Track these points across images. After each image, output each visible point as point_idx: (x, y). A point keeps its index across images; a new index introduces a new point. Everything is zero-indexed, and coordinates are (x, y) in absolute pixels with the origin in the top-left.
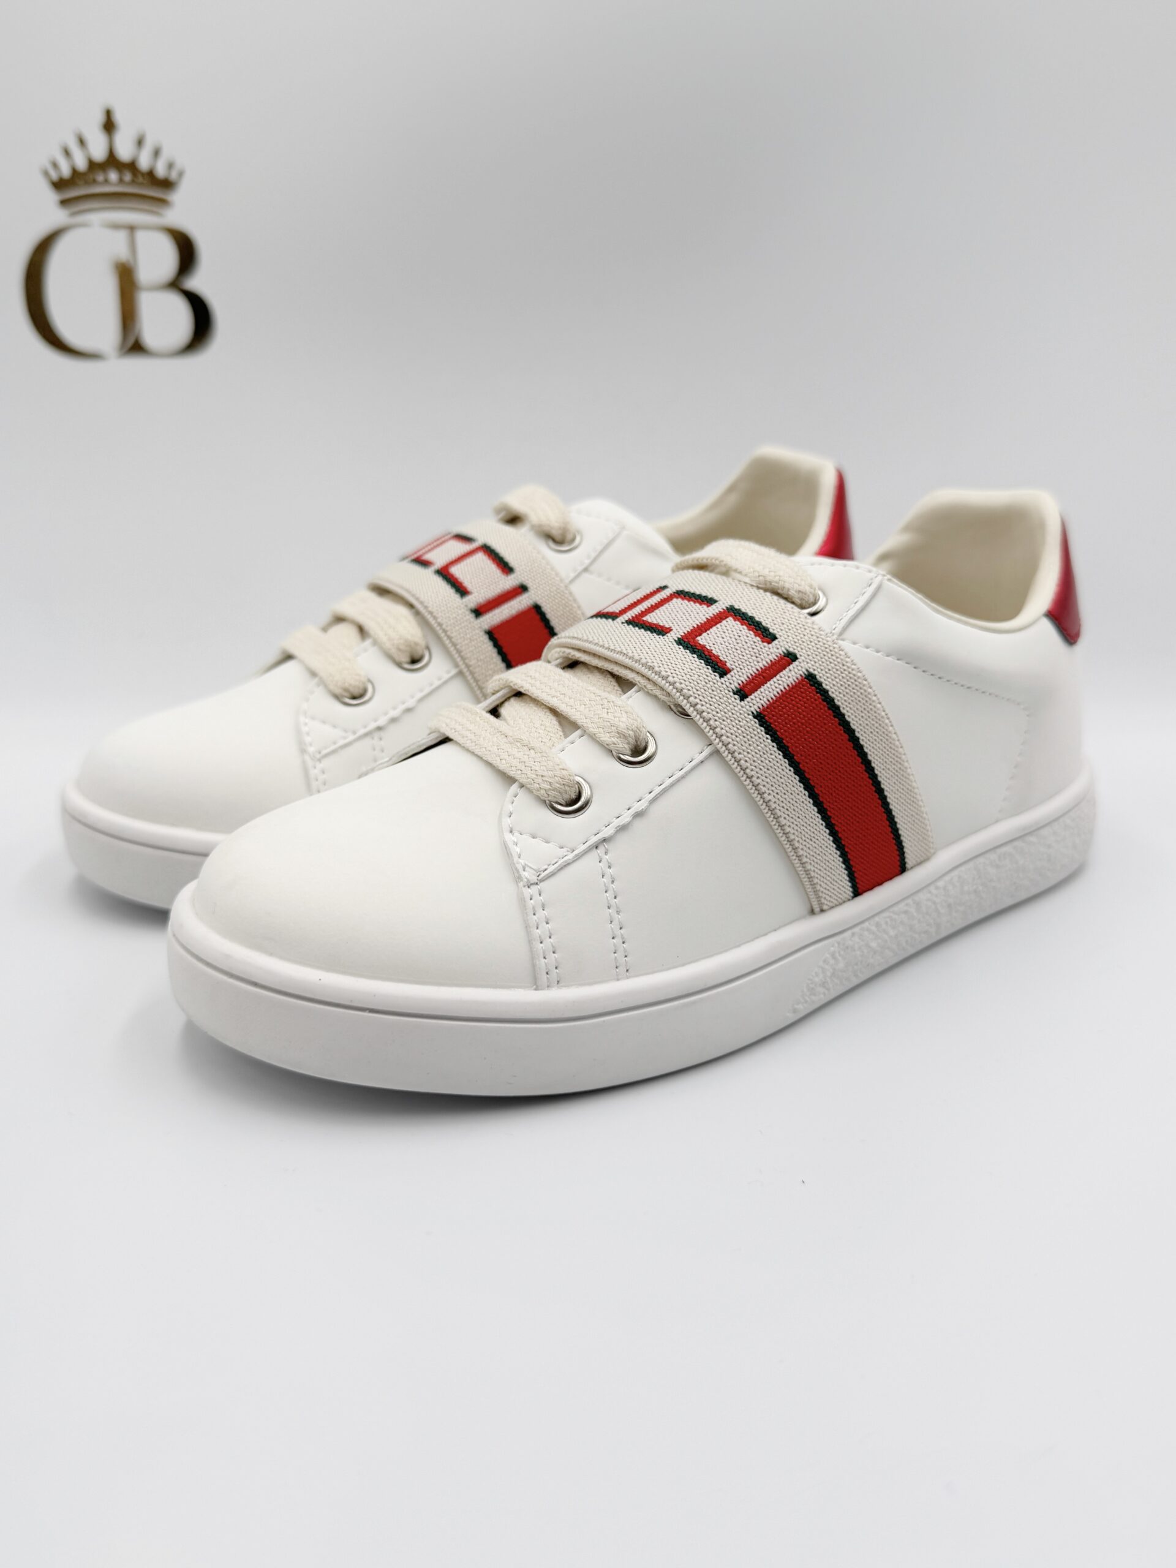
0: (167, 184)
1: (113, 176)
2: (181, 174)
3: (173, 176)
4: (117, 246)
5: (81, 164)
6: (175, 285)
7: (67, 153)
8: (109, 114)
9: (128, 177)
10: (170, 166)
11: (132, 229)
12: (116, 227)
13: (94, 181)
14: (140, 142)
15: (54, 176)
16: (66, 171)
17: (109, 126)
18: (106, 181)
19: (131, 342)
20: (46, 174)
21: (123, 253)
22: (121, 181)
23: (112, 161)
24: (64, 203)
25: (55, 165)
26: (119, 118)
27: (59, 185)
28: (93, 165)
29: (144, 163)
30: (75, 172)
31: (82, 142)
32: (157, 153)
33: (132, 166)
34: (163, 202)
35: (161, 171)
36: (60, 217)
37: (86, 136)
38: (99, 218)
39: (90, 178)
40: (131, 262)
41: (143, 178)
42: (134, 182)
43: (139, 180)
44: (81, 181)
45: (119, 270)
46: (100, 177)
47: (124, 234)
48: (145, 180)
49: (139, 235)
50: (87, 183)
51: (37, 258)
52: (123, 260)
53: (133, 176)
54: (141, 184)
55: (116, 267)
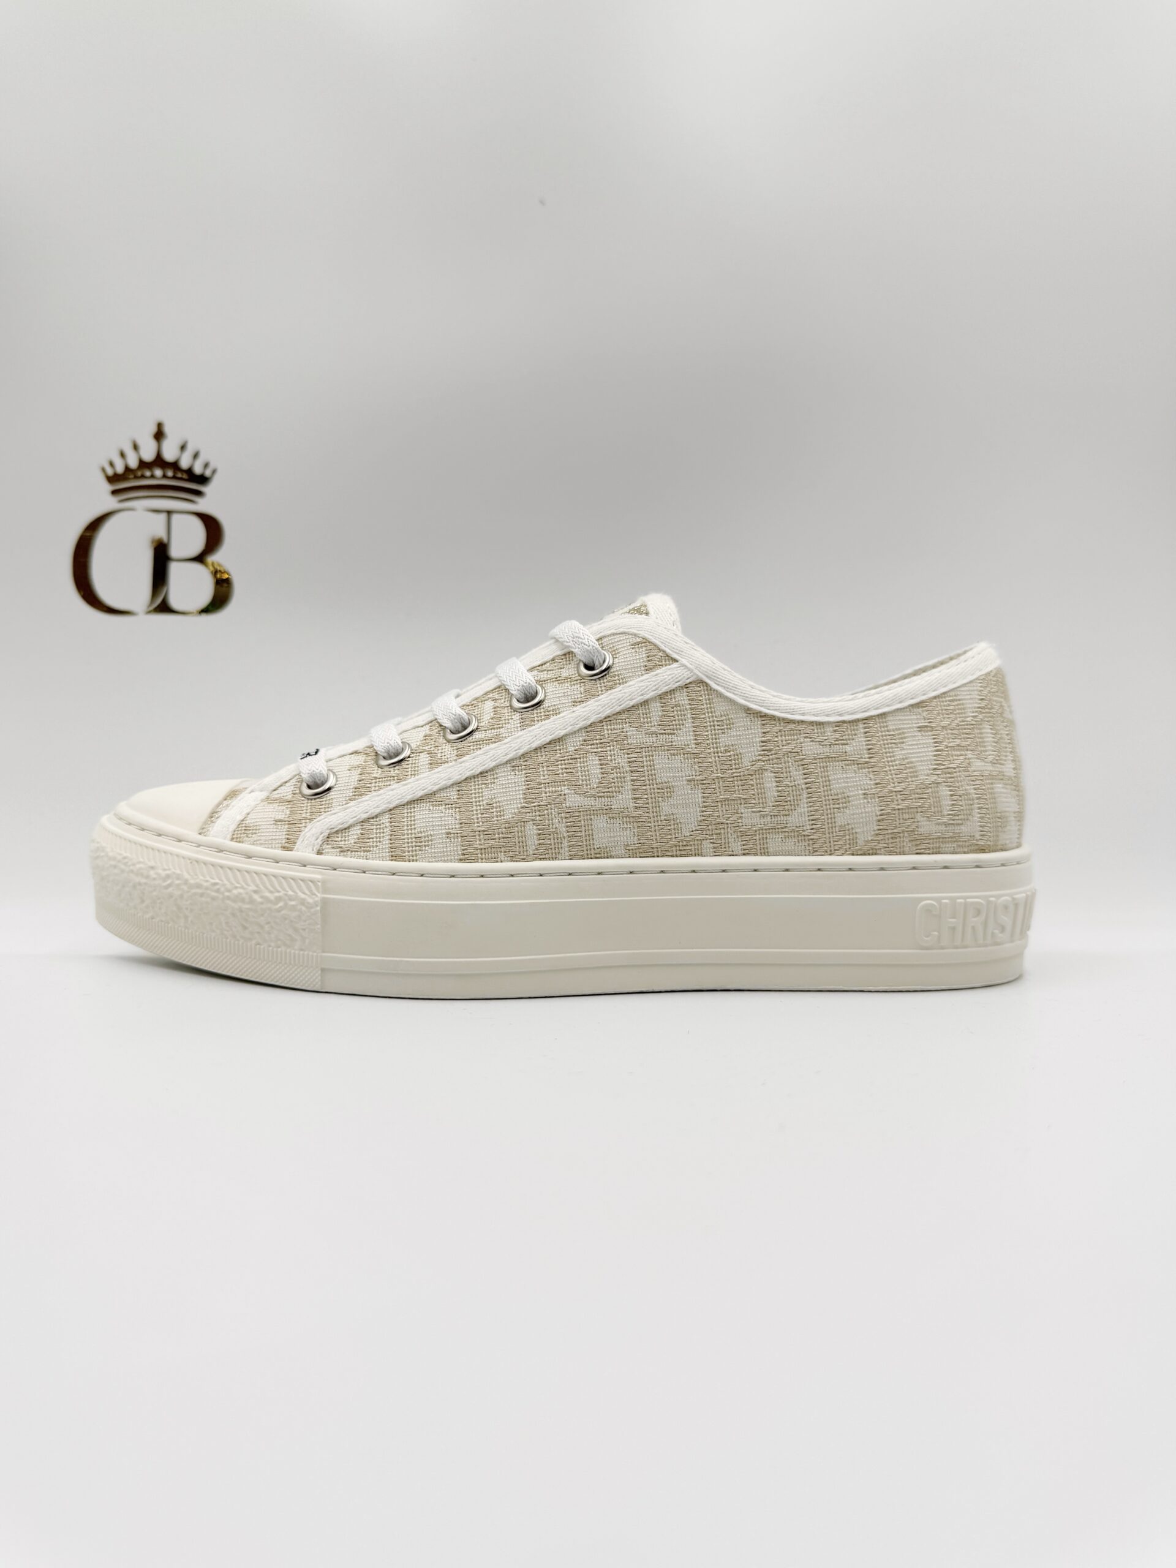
0: (203, 480)
1: (158, 472)
2: (214, 472)
3: (208, 473)
4: (156, 527)
5: (133, 463)
6: (200, 559)
7: (122, 455)
8: (160, 426)
9: (170, 473)
10: (206, 465)
11: (169, 513)
12: (157, 511)
13: (143, 477)
14: (183, 448)
15: (110, 472)
16: (120, 469)
17: (159, 435)
18: (152, 476)
19: (159, 601)
20: (103, 470)
21: (161, 534)
22: (165, 476)
23: (159, 461)
24: (114, 492)
25: (111, 464)
26: (167, 429)
27: (113, 479)
28: (143, 464)
29: (185, 464)
30: (127, 469)
31: (136, 447)
32: (196, 456)
33: (175, 466)
34: (198, 493)
35: (198, 470)
36: (111, 503)
37: (140, 443)
38: (142, 505)
39: (139, 474)
40: (165, 540)
41: (183, 475)
42: (174, 477)
43: (179, 475)
44: (131, 476)
45: (155, 544)
46: (148, 473)
47: (163, 517)
48: (185, 476)
49: (175, 518)
50: (136, 477)
51: (88, 534)
52: (160, 537)
53: (175, 472)
54: (181, 479)
55: (153, 542)
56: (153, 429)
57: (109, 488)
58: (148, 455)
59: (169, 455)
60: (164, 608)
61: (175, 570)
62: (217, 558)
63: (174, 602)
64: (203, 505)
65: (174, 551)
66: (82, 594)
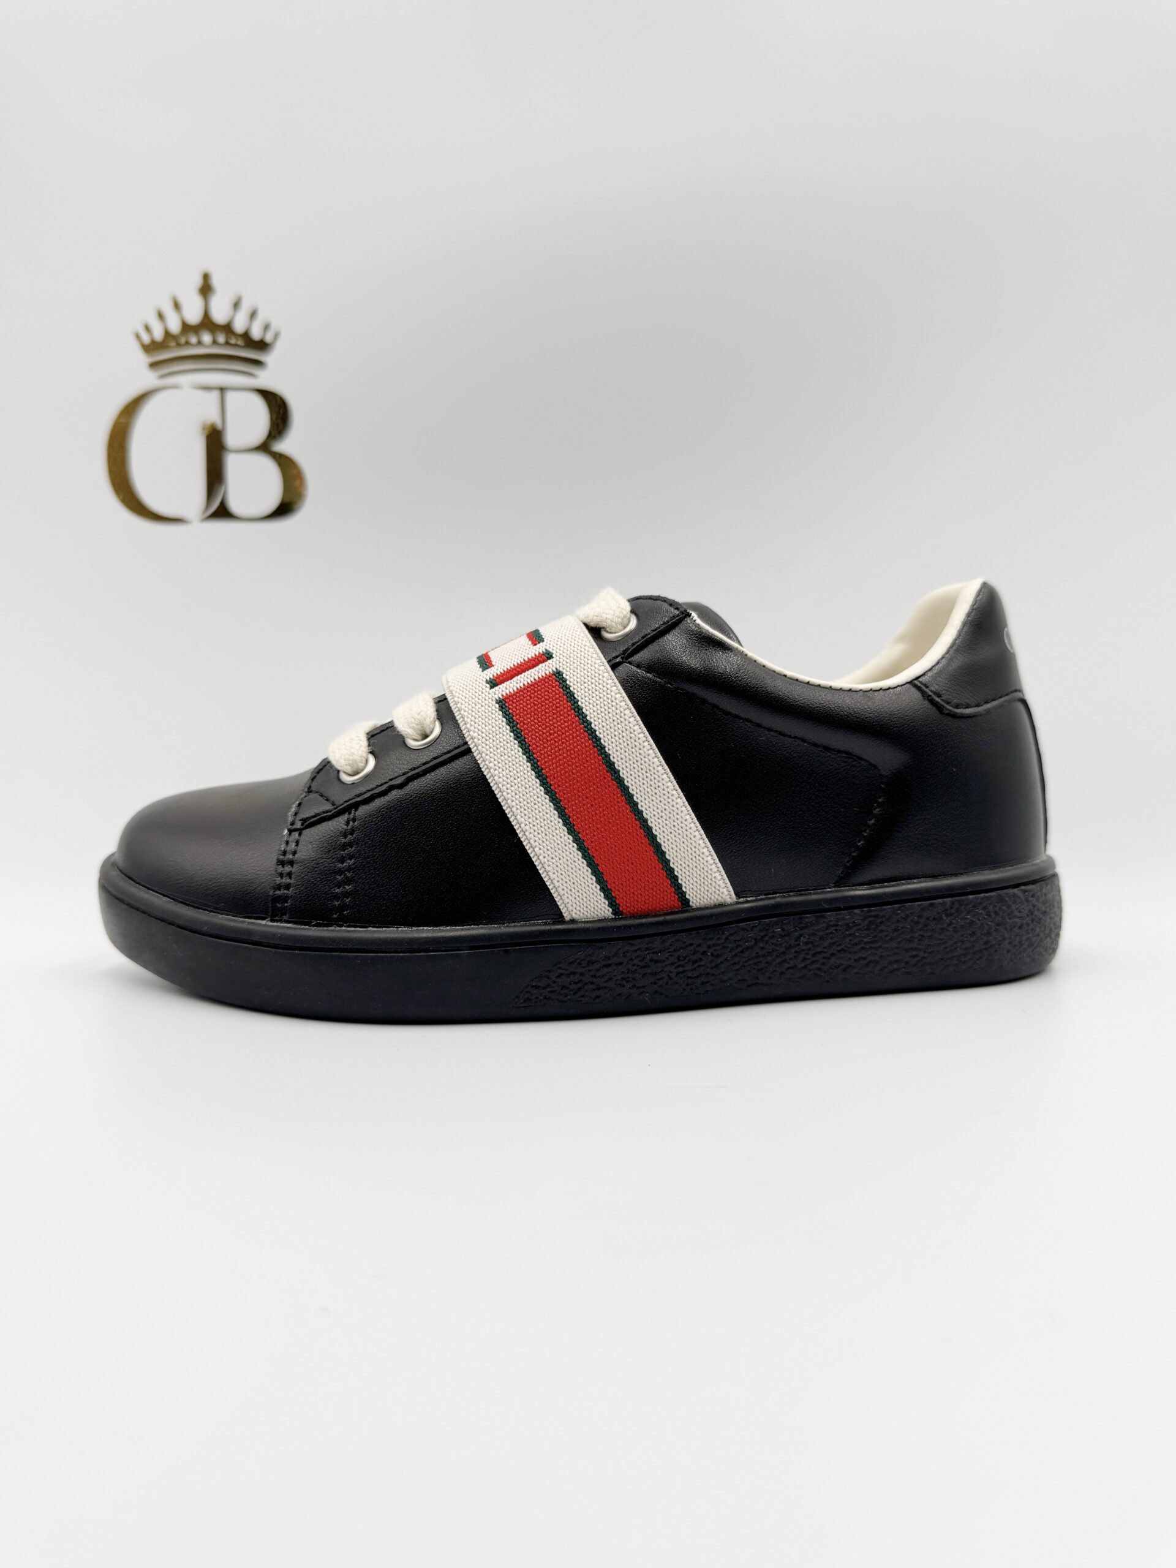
0: (262, 346)
1: (207, 338)
2: (277, 335)
3: (269, 338)
4: (207, 409)
5: (175, 327)
6: (264, 447)
7: (161, 316)
8: (206, 277)
9: (221, 339)
10: (267, 327)
11: (222, 390)
12: (207, 388)
13: (187, 343)
14: (236, 305)
15: (146, 339)
16: (158, 334)
17: (206, 289)
18: (200, 343)
19: (215, 505)
20: (138, 336)
21: (213, 417)
22: (215, 342)
23: (207, 323)
24: (154, 365)
25: (147, 328)
26: (215, 282)
27: (151, 348)
28: (186, 328)
29: (239, 326)
30: (167, 334)
31: (177, 306)
32: (253, 315)
33: (228, 328)
34: (257, 363)
35: (256, 334)
36: (149, 379)
37: (182, 300)
38: (189, 380)
39: (183, 340)
40: (219, 425)
41: (237, 340)
42: (227, 343)
43: (233, 341)
44: (173, 344)
45: (207, 432)
46: (193, 340)
47: (215, 396)
48: (240, 342)
49: (230, 396)
50: (179, 345)
51: (122, 420)
52: (212, 422)
53: (227, 338)
54: (236, 345)
55: (204, 429)
56: (198, 282)
57: (142, 359)
58: (193, 316)
59: (219, 315)
60: (223, 513)
61: (233, 464)
62: (282, 446)
63: (235, 505)
64: (265, 379)
65: (232, 439)
66: (121, 497)
